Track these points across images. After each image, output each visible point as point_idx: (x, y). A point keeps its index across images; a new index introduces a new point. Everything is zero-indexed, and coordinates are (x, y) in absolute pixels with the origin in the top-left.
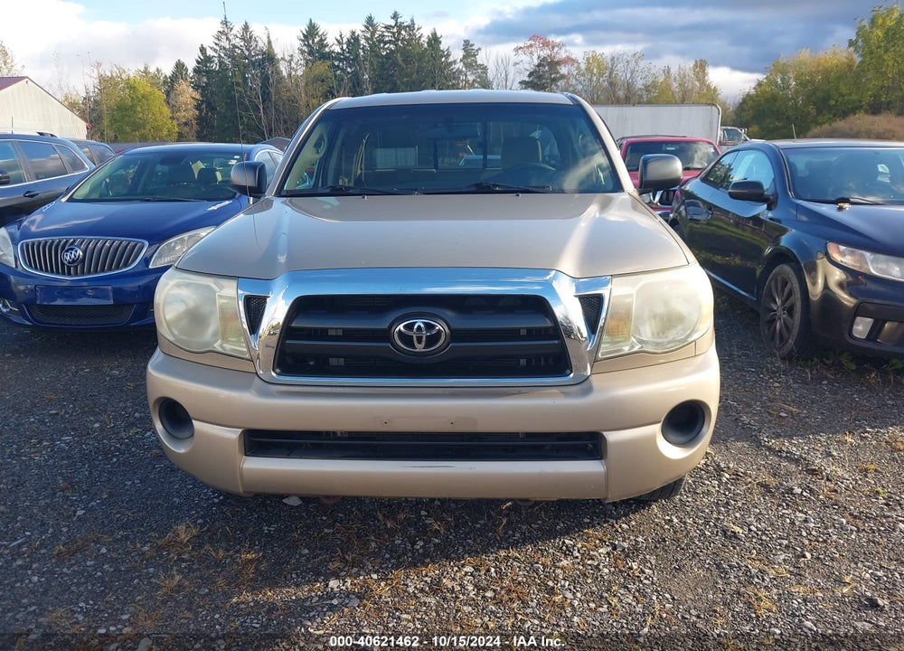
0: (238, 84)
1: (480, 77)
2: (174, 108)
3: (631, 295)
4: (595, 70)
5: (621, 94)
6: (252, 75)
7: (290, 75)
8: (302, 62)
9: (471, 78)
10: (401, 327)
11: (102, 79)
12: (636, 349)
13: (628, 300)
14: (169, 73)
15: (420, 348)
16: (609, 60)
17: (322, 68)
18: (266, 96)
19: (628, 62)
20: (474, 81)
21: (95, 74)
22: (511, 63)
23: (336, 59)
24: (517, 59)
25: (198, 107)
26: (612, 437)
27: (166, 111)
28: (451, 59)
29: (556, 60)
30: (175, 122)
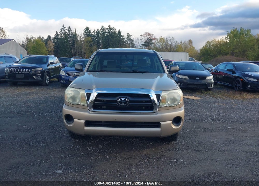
0: (66, 42)
1: (131, 43)
2: (48, 48)
3: (166, 95)
4: (162, 41)
5: (169, 48)
6: (70, 40)
7: (80, 40)
8: (84, 37)
9: (129, 43)
10: (119, 100)
11: (27, 39)
12: (167, 105)
13: (165, 96)
14: (46, 38)
15: (123, 104)
16: (165, 39)
17: (89, 38)
18: (74, 45)
19: (171, 39)
20: (130, 43)
21: (26, 38)
22: (140, 39)
23: (93, 36)
24: (141, 38)
25: (54, 48)
26: (162, 123)
27: (45, 48)
28: (124, 37)
29: (151, 39)
30: (48, 52)
